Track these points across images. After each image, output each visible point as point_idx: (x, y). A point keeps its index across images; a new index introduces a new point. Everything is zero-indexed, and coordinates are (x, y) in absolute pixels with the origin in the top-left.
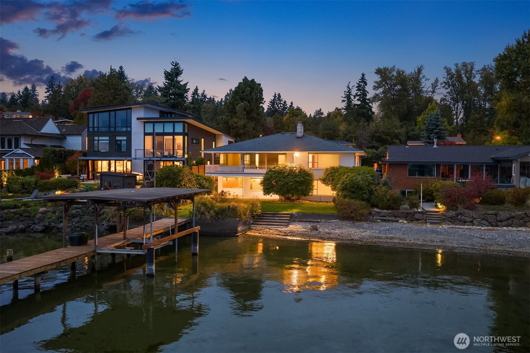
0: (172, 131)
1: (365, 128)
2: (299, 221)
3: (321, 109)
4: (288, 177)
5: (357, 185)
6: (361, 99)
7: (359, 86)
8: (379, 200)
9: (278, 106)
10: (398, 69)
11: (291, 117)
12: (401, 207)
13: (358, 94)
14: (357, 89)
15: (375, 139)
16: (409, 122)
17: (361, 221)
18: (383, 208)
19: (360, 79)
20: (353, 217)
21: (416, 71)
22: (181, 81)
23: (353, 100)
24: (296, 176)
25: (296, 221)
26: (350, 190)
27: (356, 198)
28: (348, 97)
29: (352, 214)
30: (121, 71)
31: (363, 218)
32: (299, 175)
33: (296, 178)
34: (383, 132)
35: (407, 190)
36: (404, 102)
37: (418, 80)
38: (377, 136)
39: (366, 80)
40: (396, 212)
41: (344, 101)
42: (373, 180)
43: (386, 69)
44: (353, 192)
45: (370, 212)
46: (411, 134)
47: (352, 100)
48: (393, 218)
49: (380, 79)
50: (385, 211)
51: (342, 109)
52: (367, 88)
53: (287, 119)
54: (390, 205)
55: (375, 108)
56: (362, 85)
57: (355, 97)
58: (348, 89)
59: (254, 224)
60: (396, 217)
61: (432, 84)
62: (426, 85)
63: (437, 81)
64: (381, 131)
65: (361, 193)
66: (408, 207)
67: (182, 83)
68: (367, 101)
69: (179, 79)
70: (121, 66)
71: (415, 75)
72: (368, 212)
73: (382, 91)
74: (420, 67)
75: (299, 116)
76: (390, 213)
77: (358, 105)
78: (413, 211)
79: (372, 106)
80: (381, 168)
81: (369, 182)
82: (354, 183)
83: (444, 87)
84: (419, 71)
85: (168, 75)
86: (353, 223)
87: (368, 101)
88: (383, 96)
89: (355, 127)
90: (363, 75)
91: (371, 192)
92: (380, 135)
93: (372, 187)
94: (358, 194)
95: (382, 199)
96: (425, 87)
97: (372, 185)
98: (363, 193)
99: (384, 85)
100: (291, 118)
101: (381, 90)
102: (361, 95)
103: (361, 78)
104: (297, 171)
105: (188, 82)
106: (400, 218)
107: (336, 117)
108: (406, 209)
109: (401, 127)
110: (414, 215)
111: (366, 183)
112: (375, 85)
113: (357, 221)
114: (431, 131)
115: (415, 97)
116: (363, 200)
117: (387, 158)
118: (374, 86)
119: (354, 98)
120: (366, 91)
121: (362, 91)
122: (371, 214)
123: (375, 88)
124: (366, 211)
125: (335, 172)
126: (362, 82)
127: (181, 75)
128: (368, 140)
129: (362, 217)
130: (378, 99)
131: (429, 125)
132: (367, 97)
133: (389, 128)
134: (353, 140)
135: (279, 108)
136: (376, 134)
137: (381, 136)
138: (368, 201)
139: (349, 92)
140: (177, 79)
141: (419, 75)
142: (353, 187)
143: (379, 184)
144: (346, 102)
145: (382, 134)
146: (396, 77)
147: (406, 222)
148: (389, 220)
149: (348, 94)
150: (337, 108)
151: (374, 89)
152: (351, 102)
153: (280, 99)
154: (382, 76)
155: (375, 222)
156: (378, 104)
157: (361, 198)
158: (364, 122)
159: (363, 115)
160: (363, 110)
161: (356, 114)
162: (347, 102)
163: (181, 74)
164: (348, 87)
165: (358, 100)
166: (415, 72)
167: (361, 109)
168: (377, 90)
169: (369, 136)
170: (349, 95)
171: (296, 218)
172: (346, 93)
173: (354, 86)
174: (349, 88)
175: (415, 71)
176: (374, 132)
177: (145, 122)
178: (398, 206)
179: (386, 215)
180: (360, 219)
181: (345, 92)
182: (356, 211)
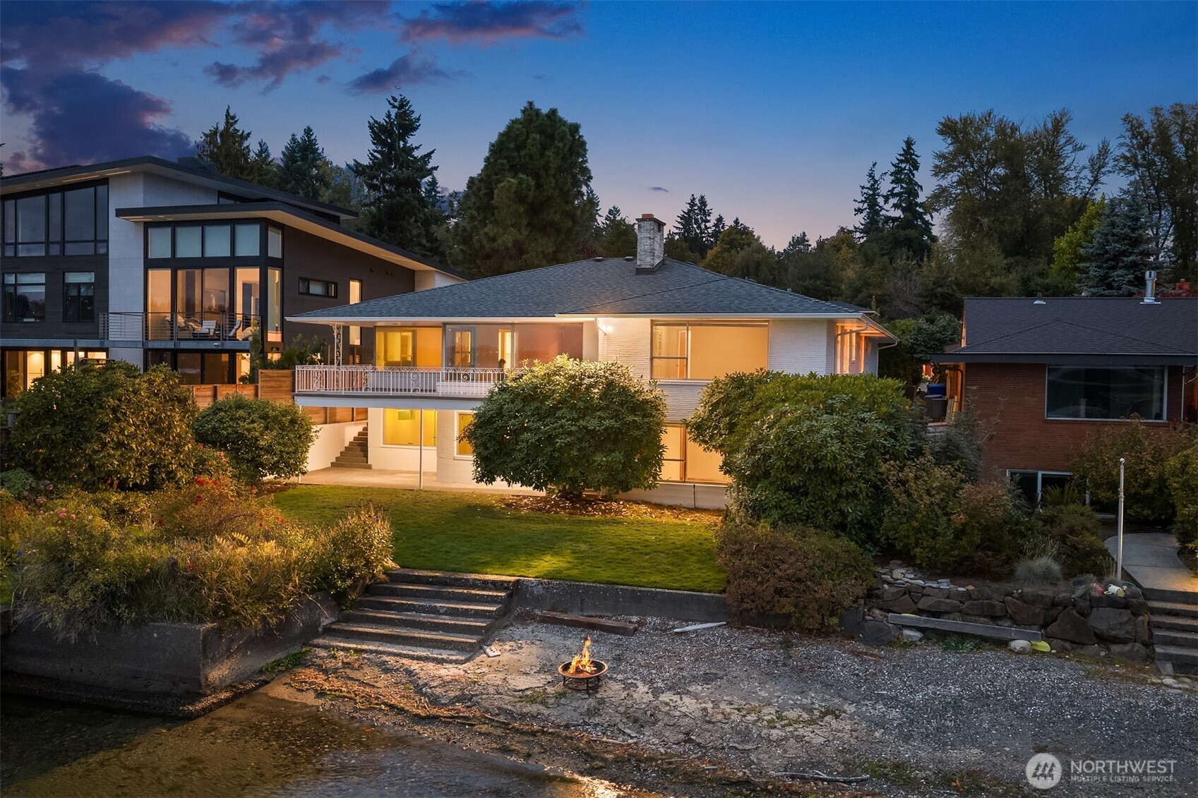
0: (227, 253)
1: (909, 274)
2: (544, 620)
3: (804, 233)
4: (559, 414)
5: (816, 461)
6: (904, 205)
7: (898, 171)
8: (918, 531)
9: (699, 227)
10: (1001, 120)
11: (725, 250)
12: (1021, 568)
13: (896, 191)
14: (893, 178)
15: (936, 302)
16: (1029, 258)
17: (823, 632)
18: (932, 570)
19: (900, 155)
20: (788, 616)
21: (1050, 126)
22: (417, 148)
23: (882, 208)
24: (588, 409)
25: (533, 618)
26: (781, 479)
27: (807, 519)
28: (871, 200)
29: (783, 600)
30: (309, 140)
31: (835, 621)
32: (602, 409)
33: (587, 418)
34: (958, 284)
35: (1040, 474)
36: (1014, 206)
37: (1052, 150)
38: (942, 294)
39: (917, 156)
40: (993, 591)
41: (859, 211)
42: (891, 435)
43: (967, 122)
44: (795, 491)
45: (870, 589)
46: (1036, 285)
47: (880, 207)
48: (980, 627)
49: (951, 148)
50: (944, 584)
51: (856, 232)
52: (919, 177)
53: (716, 257)
54: (967, 558)
55: (939, 223)
56: (907, 168)
57: (887, 199)
58: (872, 182)
59: (334, 629)
60: (994, 618)
61: (1091, 160)
62: (1076, 164)
63: (1104, 151)
64: (951, 281)
65: (832, 493)
66: (1056, 567)
67: (417, 154)
68: (918, 208)
69: (412, 141)
70: (309, 128)
71: (1045, 137)
72: (860, 590)
73: (955, 179)
74: (1058, 116)
75: (746, 247)
76: (968, 595)
77: (894, 219)
78: (1080, 590)
79: (930, 221)
80: (943, 379)
81: (869, 447)
82: (801, 452)
83: (1123, 169)
84: (1058, 126)
85: (380, 133)
86: (787, 645)
87: (921, 210)
88: (959, 191)
89: (882, 270)
90: (909, 143)
91: (879, 494)
92: (950, 291)
93: (884, 468)
94: (821, 498)
95: (930, 526)
96: (1073, 168)
97: (886, 460)
98: (844, 494)
99: (961, 165)
100: (726, 254)
101: (954, 177)
102: (902, 193)
103: (904, 150)
104: (596, 390)
105: (433, 152)
106: (1015, 623)
107: (839, 249)
108: (1047, 577)
109: (1009, 269)
110: (1089, 614)
111: (856, 448)
112: (939, 164)
113: (808, 632)
114: (1112, 260)
115: (1046, 194)
116: (841, 527)
117: (964, 344)
118: (936, 167)
119: (886, 202)
120: (916, 184)
121: (907, 183)
122: (878, 597)
123: (938, 171)
124: (849, 588)
125: (743, 395)
126: (906, 161)
127: (415, 133)
128: (917, 306)
129: (832, 615)
130: (947, 200)
131: (1108, 241)
132: (919, 200)
133: (974, 272)
134: (873, 303)
135: (701, 233)
136: (940, 290)
137: (952, 295)
138: (867, 532)
139: (874, 187)
140: (406, 143)
141: (1056, 137)
142: (797, 468)
143: (919, 452)
144: (865, 213)
145: (954, 287)
146: (994, 146)
147: (1044, 646)
148: (963, 637)
149: (871, 192)
150: (842, 229)
151: (936, 175)
152: (877, 213)
153: (704, 211)
154: (956, 140)
155: (890, 644)
156: (946, 212)
157: (836, 518)
158: (908, 259)
159: (908, 242)
160: (907, 232)
161: (889, 243)
162: (868, 214)
163: (415, 129)
164: (871, 175)
165: (895, 206)
166: (1047, 131)
167: (904, 229)
168: (943, 176)
169: (920, 295)
170: (874, 194)
171: (538, 601)
172: (865, 191)
173: (885, 173)
174: (873, 177)
175: (1045, 125)
176: (934, 283)
177: (147, 225)
178: (1008, 561)
179: (949, 609)
180: (822, 624)
181: (863, 188)
182: (802, 587)
